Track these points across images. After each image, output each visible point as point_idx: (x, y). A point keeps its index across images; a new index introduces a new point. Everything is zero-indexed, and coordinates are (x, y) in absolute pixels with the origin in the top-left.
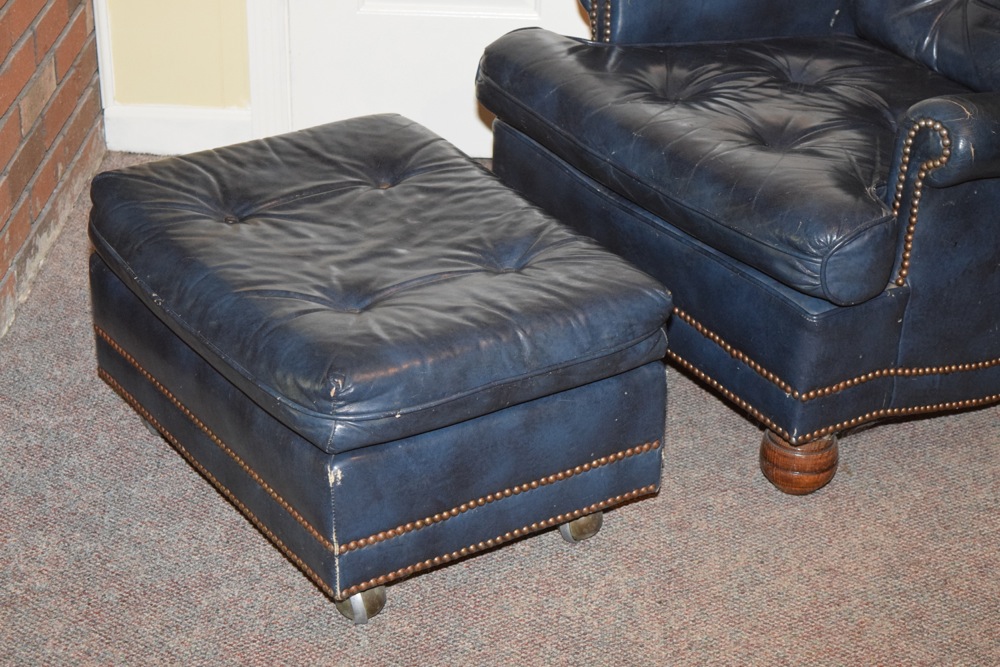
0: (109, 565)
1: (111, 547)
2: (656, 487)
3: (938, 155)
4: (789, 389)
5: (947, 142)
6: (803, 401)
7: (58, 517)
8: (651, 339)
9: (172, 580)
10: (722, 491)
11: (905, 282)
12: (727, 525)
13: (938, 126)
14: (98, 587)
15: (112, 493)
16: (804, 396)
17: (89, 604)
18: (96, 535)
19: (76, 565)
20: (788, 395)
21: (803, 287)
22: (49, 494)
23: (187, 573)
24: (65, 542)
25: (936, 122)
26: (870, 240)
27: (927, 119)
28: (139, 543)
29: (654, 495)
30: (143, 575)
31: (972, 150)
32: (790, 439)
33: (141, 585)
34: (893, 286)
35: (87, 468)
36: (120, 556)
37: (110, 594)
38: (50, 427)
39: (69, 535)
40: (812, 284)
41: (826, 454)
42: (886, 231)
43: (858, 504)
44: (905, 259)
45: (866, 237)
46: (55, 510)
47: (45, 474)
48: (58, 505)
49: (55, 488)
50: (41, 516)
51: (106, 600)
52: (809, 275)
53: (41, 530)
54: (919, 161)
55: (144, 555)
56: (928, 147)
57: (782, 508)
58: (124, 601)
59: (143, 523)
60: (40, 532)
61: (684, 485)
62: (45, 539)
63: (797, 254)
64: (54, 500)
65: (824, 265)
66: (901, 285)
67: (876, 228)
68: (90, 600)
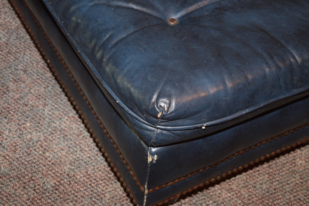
0: (47, 154)
1: (50, 137)
7: (16, 107)
9: (87, 172)
14: (40, 175)
15: (50, 88)
17: (35, 190)
18: (39, 125)
19: (27, 152)
22: (12, 85)
23: (96, 167)
24: (20, 130)
28: (66, 136)
30: (69, 166)
33: (68, 175)
35: (35, 64)
36: (55, 146)
37: (48, 182)
38: (13, 28)
39: (23, 124)
46: (15, 100)
47: (9, 68)
48: (17, 96)
49: (15, 80)
50: (6, 105)
51: (45, 188)
53: (6, 118)
55: (69, 147)
58: (57, 190)
59: (69, 117)
60: (6, 120)
62: (8, 126)
64: (14, 92)
68: (35, 186)
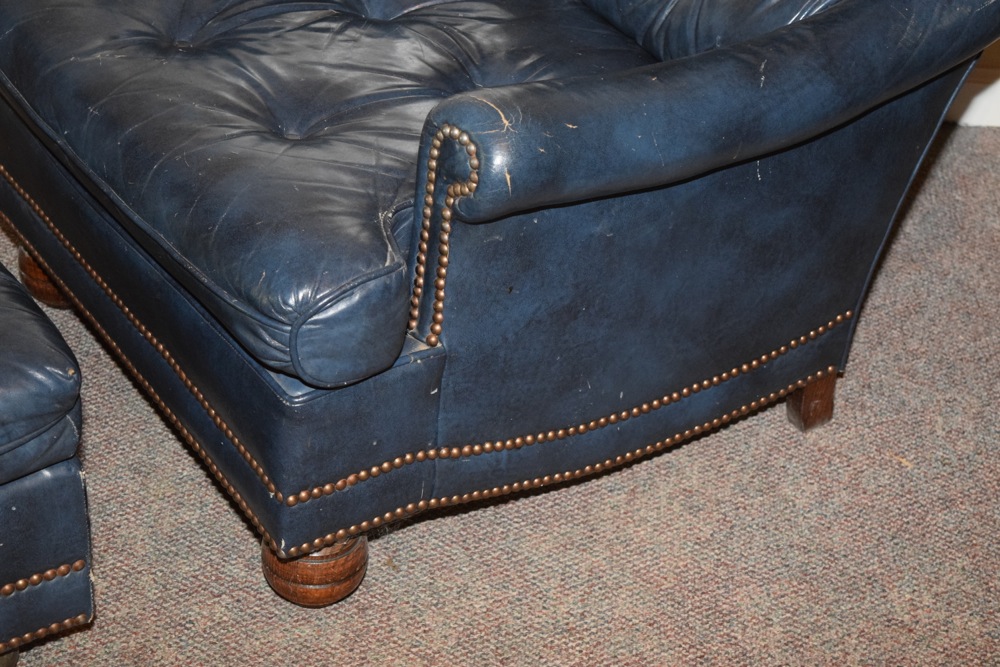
2: (87, 618)
3: (464, 179)
4: (273, 487)
5: (475, 162)
6: (289, 505)
8: (46, 437)
10: (215, 596)
11: (439, 340)
12: (203, 656)
13: (465, 138)
16: (291, 499)
20: (272, 495)
21: (272, 363)
25: (463, 132)
26: (360, 302)
27: (453, 125)
29: (87, 626)
31: (508, 177)
32: (278, 551)
34: (423, 347)
40: (280, 360)
41: (342, 560)
42: (387, 288)
43: (395, 619)
44: (437, 311)
45: (356, 298)
52: (276, 348)
54: (447, 182)
56: (453, 167)
57: (288, 626)
61: (164, 587)
63: (259, 317)
65: (294, 335)
66: (433, 345)
67: (372, 285)
